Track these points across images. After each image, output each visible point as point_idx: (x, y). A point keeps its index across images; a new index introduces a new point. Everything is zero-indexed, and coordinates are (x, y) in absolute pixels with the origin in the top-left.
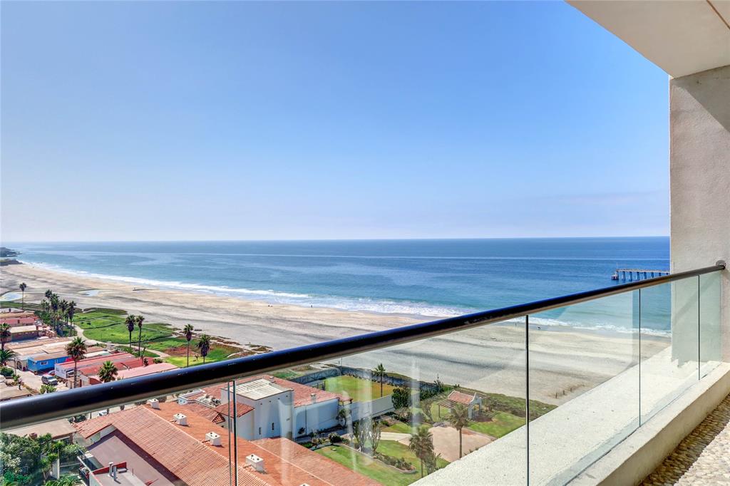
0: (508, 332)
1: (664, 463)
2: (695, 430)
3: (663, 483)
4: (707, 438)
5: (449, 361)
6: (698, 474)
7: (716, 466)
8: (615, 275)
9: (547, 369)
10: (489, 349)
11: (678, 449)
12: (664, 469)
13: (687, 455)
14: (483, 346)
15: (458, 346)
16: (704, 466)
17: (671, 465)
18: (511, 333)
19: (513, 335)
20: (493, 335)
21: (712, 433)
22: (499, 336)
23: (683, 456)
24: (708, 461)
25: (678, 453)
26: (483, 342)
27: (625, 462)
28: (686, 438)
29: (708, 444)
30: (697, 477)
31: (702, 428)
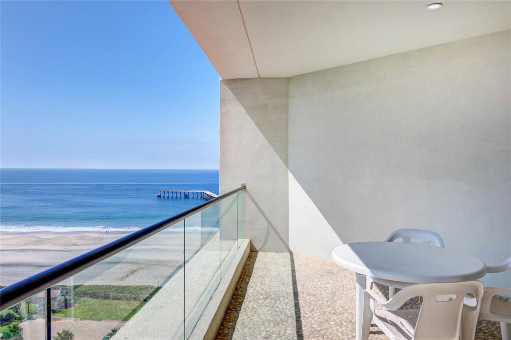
0: (86, 238)
1: (232, 298)
2: (240, 277)
3: (236, 309)
4: (247, 280)
5: (37, 266)
6: (249, 300)
7: (255, 293)
8: (159, 194)
9: (115, 261)
10: (71, 252)
11: (236, 289)
12: (233, 301)
13: (241, 291)
14: (66, 251)
15: (45, 253)
16: (250, 295)
17: (236, 298)
18: (88, 238)
19: (89, 240)
20: (75, 241)
21: (248, 278)
22: (79, 242)
23: (240, 292)
24: (251, 292)
25: (237, 291)
26: (66, 247)
27: (222, 301)
28: (238, 283)
29: (248, 283)
30: (250, 301)
31: (243, 276)
